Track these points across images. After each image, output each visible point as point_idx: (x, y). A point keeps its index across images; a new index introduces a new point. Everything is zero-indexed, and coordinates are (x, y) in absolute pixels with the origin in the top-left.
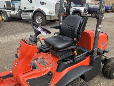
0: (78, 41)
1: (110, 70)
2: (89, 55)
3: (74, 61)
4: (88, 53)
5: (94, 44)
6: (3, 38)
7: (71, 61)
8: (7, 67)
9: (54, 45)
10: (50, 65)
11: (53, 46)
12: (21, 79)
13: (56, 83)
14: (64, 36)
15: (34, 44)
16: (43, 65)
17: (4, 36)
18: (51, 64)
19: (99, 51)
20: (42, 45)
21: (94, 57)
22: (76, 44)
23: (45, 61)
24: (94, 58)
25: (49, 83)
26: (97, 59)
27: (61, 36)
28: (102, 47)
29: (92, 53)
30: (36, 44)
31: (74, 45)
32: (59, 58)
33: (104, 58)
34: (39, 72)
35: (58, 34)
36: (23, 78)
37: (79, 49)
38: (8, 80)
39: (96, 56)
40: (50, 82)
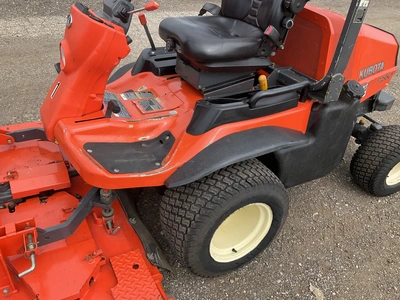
0: (282, 40)
1: (377, 163)
2: (310, 99)
3: (250, 107)
4: (307, 87)
5: (335, 58)
6: (26, 23)
7: (240, 105)
8: (34, 114)
9: (191, 45)
10: (171, 112)
11: (186, 46)
12: (67, 135)
13: (178, 164)
14: (235, 22)
15: (119, 25)
16: (147, 110)
17: (31, 15)
18: (175, 112)
19: (350, 89)
20: (153, 48)
21: (325, 105)
22: (274, 54)
23: (157, 99)
24: (328, 110)
25: (158, 164)
26: (336, 114)
27: (223, 20)
28: (368, 80)
29: (322, 91)
30: (125, 25)
31: (263, 53)
32: (202, 96)
33: (367, 124)
34: (131, 126)
35: (214, 11)
36: (72, 136)
37: (280, 74)
38: (30, 148)
39: (336, 103)
40: (160, 162)
